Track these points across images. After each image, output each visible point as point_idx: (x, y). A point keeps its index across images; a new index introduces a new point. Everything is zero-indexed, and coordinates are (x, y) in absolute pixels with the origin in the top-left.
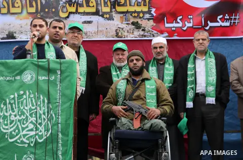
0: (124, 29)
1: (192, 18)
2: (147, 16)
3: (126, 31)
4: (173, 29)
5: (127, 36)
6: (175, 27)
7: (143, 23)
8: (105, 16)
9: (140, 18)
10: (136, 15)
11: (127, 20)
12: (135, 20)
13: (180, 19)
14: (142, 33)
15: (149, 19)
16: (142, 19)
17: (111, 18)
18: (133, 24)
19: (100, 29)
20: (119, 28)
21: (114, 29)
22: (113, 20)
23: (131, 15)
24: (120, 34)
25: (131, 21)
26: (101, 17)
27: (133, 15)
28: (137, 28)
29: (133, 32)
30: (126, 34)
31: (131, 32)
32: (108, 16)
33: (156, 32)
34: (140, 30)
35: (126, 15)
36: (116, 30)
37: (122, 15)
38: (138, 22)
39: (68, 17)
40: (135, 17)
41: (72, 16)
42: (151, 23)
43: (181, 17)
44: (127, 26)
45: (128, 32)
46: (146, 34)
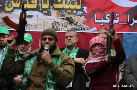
0: (59, 23)
1: (119, 16)
2: (80, 13)
3: (61, 25)
4: (101, 24)
5: (61, 29)
6: (104, 23)
7: (76, 19)
8: (44, 12)
9: (74, 14)
10: (70, 11)
11: (62, 15)
12: (69, 16)
13: (108, 17)
14: (74, 27)
15: (81, 16)
16: (75, 15)
17: (49, 14)
18: (67, 19)
19: (39, 22)
20: (55, 22)
21: (51, 23)
22: (51, 15)
23: (66, 11)
24: (55, 27)
25: (66, 16)
26: (40, 13)
27: (68, 11)
28: (70, 23)
29: (67, 26)
30: (60, 27)
31: (65, 26)
32: (46, 12)
33: (86, 26)
34: (73, 24)
35: (61, 12)
36: (52, 24)
37: (58, 11)
38: (71, 17)
39: (12, 11)
40: (69, 13)
41: (16, 10)
42: (83, 18)
43: (109, 15)
44: (62, 20)
45: (62, 26)
46: (78, 28)
